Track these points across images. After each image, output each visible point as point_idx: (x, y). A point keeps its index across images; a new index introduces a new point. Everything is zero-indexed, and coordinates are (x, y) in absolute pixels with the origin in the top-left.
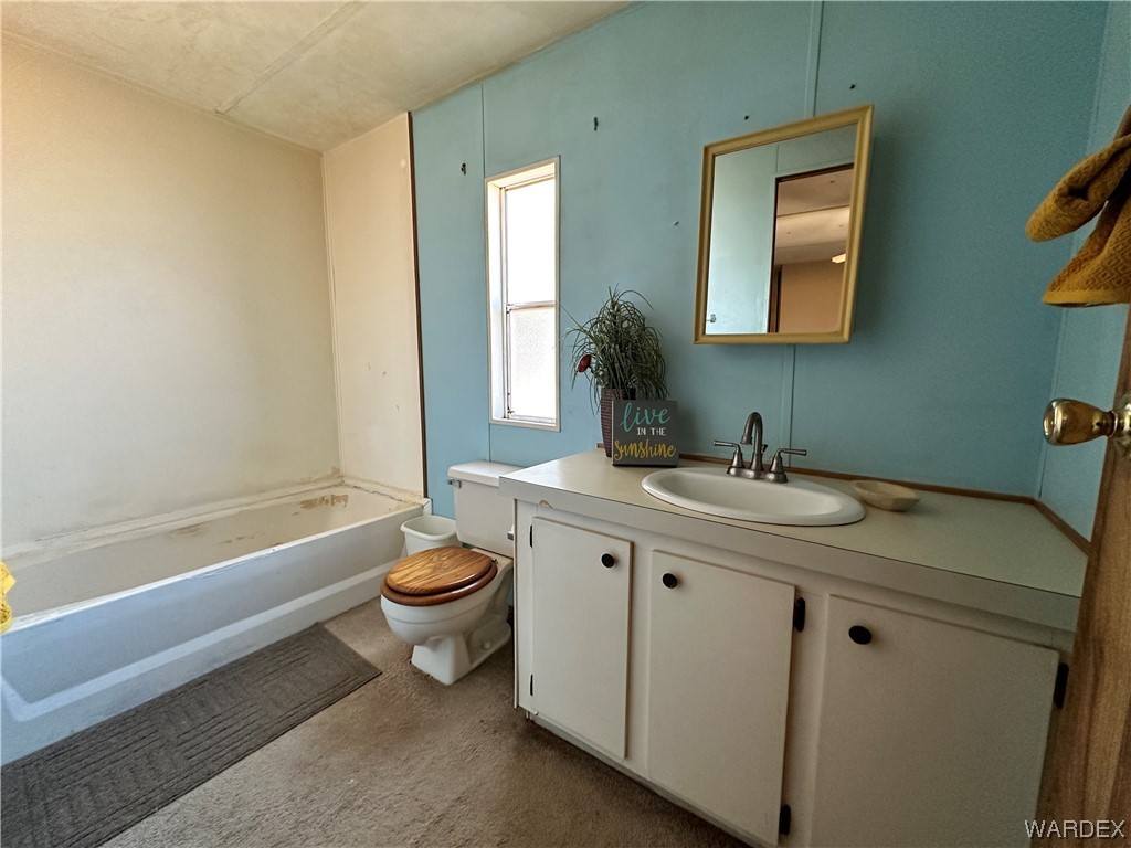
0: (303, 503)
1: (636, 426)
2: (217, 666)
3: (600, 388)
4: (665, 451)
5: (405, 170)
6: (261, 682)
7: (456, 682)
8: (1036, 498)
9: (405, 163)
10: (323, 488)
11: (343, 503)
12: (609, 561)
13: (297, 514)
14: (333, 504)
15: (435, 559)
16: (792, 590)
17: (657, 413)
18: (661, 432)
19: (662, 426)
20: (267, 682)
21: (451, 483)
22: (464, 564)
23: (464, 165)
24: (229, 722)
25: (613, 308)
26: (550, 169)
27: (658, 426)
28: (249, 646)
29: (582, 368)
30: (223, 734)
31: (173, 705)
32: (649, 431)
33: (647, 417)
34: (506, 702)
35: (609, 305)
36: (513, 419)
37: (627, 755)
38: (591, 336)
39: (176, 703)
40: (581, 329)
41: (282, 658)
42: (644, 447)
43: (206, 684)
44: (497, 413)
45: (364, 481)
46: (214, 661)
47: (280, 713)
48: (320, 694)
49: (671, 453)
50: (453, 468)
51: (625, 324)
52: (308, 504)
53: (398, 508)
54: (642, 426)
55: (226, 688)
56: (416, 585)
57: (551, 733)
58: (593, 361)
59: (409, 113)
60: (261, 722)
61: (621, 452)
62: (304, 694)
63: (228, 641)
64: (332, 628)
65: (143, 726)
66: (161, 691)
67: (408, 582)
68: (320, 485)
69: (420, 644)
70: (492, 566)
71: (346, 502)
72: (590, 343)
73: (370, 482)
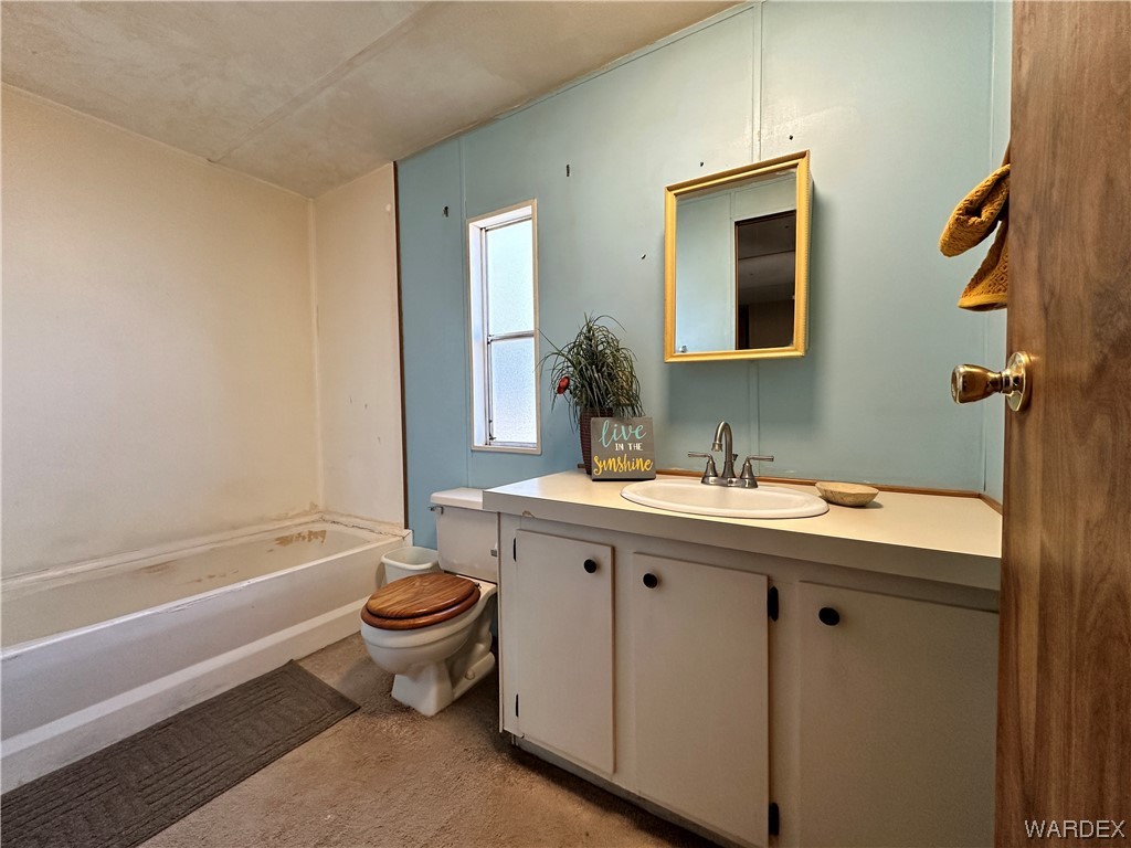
0: (277, 539)
1: (614, 442)
2: (183, 708)
3: (578, 408)
4: (641, 465)
5: (390, 214)
6: (230, 723)
7: (438, 713)
8: (982, 492)
9: (390, 207)
10: (300, 525)
11: (320, 539)
12: (591, 566)
13: (271, 551)
14: (310, 540)
15: (417, 584)
16: (765, 579)
17: (634, 429)
18: (638, 447)
19: (639, 441)
20: (237, 721)
21: (432, 509)
22: (446, 588)
23: (446, 208)
24: (196, 764)
25: (589, 332)
26: (527, 211)
27: (634, 441)
28: (218, 687)
29: (561, 390)
30: (190, 776)
31: (133, 750)
32: (626, 447)
33: (624, 433)
34: (491, 730)
35: (584, 331)
36: (495, 445)
37: (615, 771)
38: (569, 360)
39: (137, 748)
40: (559, 353)
41: (252, 697)
42: (622, 462)
43: (170, 728)
44: (479, 440)
45: (342, 515)
46: (180, 703)
47: (250, 752)
48: (294, 731)
49: (648, 466)
50: (435, 495)
51: (600, 348)
52: (284, 541)
53: (378, 540)
54: (619, 442)
55: (192, 731)
56: (398, 609)
57: (538, 758)
58: (572, 383)
59: (395, 163)
60: (231, 762)
61: (600, 467)
62: (277, 732)
63: (196, 680)
64: (307, 666)
65: (101, 773)
66: (121, 737)
67: (390, 606)
68: (297, 521)
69: (401, 673)
70: (475, 589)
71: (324, 538)
72: (568, 367)
73: (349, 515)
